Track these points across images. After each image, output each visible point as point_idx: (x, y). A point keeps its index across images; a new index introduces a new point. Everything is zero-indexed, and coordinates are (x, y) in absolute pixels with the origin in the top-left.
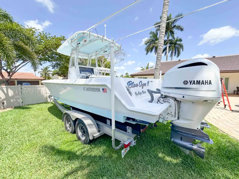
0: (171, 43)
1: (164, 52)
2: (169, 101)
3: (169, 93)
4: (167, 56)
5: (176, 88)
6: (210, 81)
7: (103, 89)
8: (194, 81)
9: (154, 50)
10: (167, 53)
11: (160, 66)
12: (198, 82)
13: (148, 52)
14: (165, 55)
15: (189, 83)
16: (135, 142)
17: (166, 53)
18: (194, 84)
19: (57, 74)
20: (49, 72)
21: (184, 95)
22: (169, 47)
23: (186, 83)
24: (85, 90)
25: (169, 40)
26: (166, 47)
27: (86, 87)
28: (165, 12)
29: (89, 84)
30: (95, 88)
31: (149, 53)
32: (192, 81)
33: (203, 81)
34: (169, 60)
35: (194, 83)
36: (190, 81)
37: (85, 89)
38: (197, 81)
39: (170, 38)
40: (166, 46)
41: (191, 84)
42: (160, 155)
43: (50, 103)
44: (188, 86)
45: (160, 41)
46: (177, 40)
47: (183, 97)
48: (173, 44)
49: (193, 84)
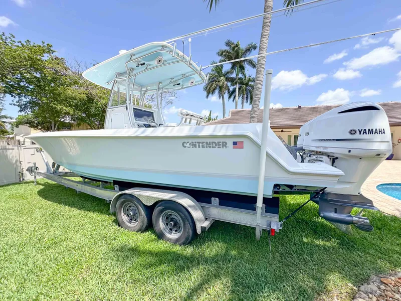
0: (241, 83)
1: (233, 96)
2: (321, 159)
3: (326, 148)
4: (236, 103)
5: (337, 140)
6: (384, 129)
7: (235, 143)
8: (365, 130)
9: (217, 91)
10: (237, 98)
11: (258, 113)
12: (371, 131)
13: (208, 93)
14: (233, 100)
15: (358, 132)
16: (281, 225)
17: (235, 97)
18: (365, 134)
19: (27, 123)
20: (4, 120)
21: (350, 149)
22: (239, 89)
23: (353, 132)
24: (185, 147)
25: (239, 79)
26: (235, 89)
27: (190, 141)
28: (265, 35)
29: (200, 135)
30: (215, 143)
31: (210, 95)
32: (362, 130)
33: (376, 130)
34: (239, 108)
35: (365, 132)
36: (359, 130)
37: (188, 145)
38: (369, 130)
39: (240, 75)
40: (235, 87)
41: (360, 134)
42: (305, 240)
43: (33, 182)
44: (357, 136)
45: (259, 77)
46: (249, 80)
47: (350, 151)
48: (244, 84)
49: (363, 134)
